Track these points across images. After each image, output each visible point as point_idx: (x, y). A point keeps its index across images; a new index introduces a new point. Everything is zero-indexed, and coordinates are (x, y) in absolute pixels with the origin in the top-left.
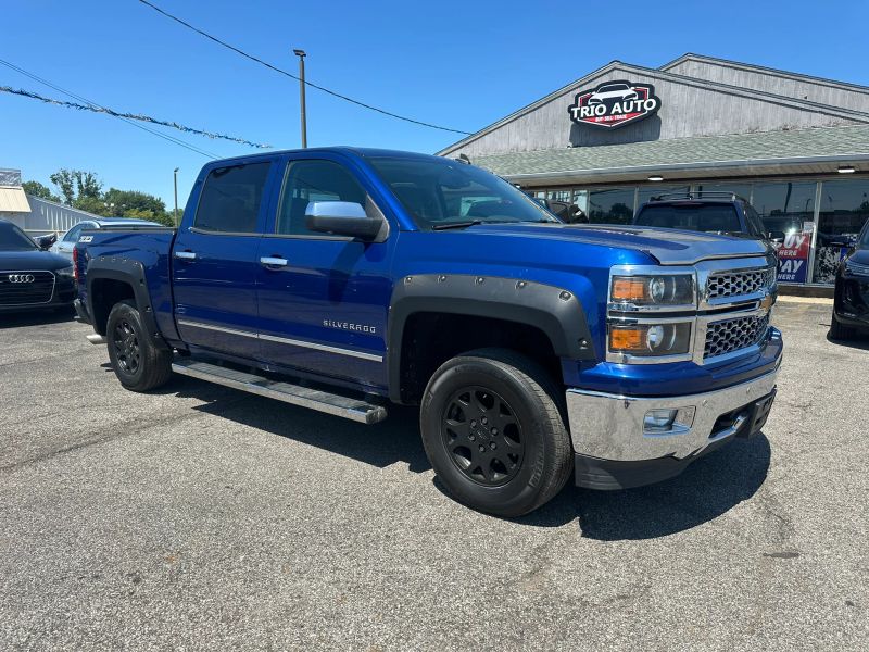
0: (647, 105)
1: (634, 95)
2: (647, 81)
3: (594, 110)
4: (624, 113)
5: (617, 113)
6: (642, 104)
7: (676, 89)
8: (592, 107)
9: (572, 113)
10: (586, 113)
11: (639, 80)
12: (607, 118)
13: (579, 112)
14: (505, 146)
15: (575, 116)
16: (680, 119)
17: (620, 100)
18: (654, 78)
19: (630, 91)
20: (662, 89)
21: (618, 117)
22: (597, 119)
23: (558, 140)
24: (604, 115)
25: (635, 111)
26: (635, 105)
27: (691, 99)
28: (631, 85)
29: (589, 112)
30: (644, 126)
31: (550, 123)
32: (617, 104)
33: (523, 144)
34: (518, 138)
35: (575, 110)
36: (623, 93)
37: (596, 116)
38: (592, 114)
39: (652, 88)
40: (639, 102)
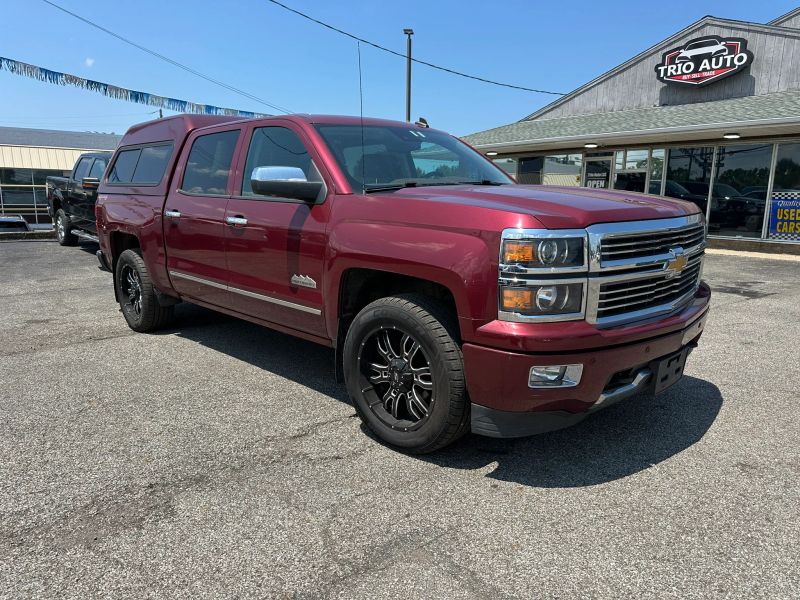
0: (738, 60)
1: (724, 50)
2: (740, 34)
3: (682, 68)
4: (712, 69)
5: (705, 70)
6: (732, 59)
7: (772, 43)
8: (680, 65)
9: (659, 72)
10: (673, 71)
11: (733, 33)
12: (695, 76)
13: (666, 70)
14: (593, 106)
15: (662, 75)
16: (773, 72)
17: (709, 56)
18: (749, 31)
19: (720, 47)
20: (755, 42)
21: (705, 74)
22: (684, 77)
23: (645, 99)
24: (691, 73)
25: (724, 66)
26: (725, 61)
27: (787, 52)
28: (721, 40)
29: (676, 70)
30: (735, 81)
31: (638, 82)
32: (706, 61)
33: (611, 103)
34: (605, 99)
35: (662, 69)
36: (712, 49)
37: (683, 74)
38: (679, 72)
39: (744, 42)
40: (729, 58)
